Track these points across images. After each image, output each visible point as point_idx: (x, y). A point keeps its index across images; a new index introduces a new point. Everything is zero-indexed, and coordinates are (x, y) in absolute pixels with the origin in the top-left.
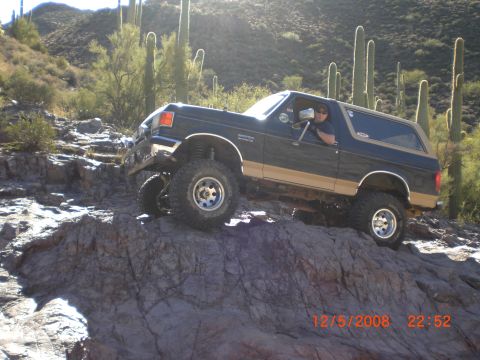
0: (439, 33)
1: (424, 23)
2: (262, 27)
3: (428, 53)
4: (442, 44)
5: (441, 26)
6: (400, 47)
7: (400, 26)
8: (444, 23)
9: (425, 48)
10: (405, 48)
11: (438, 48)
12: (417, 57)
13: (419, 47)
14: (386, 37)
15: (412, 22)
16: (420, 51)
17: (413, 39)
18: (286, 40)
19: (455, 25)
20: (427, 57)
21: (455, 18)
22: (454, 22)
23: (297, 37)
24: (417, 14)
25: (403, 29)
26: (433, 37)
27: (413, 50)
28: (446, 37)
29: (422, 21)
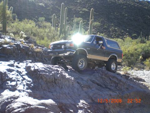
0: (87, 7)
1: (83, 3)
2: (32, 1)
3: (83, 13)
6: (75, 10)
8: (88, 4)
9: (83, 11)
10: (77, 11)
11: (86, 11)
12: (80, 14)
13: (81, 11)
14: (71, 7)
15: (79, 3)
16: (81, 12)
17: (79, 8)
18: (40, 5)
21: (92, 3)
22: (91, 4)
23: (44, 5)
25: (76, 5)
26: (85, 8)
27: (79, 12)
28: (89, 8)
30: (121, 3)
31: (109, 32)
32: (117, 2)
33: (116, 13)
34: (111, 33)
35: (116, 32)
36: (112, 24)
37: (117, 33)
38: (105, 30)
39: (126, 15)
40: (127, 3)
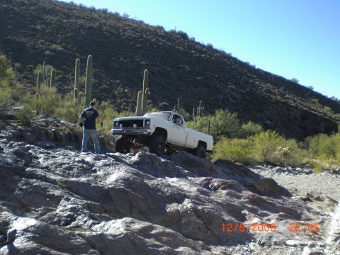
0: (59, 41)
1: (48, 33)
3: (53, 54)
4: (61, 49)
5: (60, 36)
6: (34, 48)
7: (32, 33)
8: (62, 34)
9: (51, 50)
10: (37, 49)
11: (60, 51)
12: (45, 56)
13: (46, 49)
14: (23, 40)
15: (40, 30)
16: (48, 52)
17: (42, 43)
19: (70, 37)
20: (53, 56)
21: (68, 32)
22: (68, 35)
24: (43, 26)
25: (34, 35)
26: (55, 43)
27: (43, 51)
28: (64, 44)
29: (47, 31)
30: (131, 37)
31: (114, 97)
32: (122, 34)
33: (122, 59)
34: (118, 101)
35: (127, 97)
36: (118, 81)
37: (129, 100)
38: (105, 94)
39: (143, 62)
40: (142, 37)
